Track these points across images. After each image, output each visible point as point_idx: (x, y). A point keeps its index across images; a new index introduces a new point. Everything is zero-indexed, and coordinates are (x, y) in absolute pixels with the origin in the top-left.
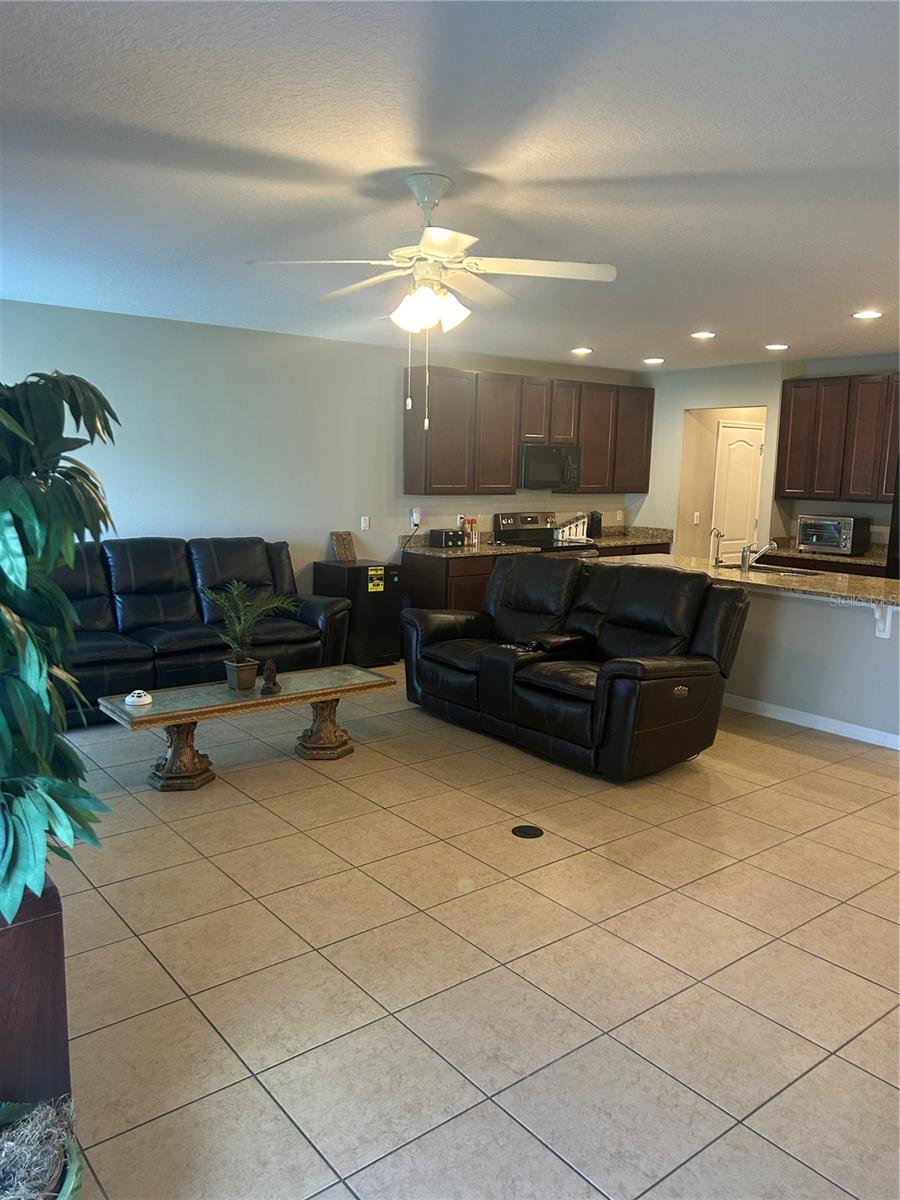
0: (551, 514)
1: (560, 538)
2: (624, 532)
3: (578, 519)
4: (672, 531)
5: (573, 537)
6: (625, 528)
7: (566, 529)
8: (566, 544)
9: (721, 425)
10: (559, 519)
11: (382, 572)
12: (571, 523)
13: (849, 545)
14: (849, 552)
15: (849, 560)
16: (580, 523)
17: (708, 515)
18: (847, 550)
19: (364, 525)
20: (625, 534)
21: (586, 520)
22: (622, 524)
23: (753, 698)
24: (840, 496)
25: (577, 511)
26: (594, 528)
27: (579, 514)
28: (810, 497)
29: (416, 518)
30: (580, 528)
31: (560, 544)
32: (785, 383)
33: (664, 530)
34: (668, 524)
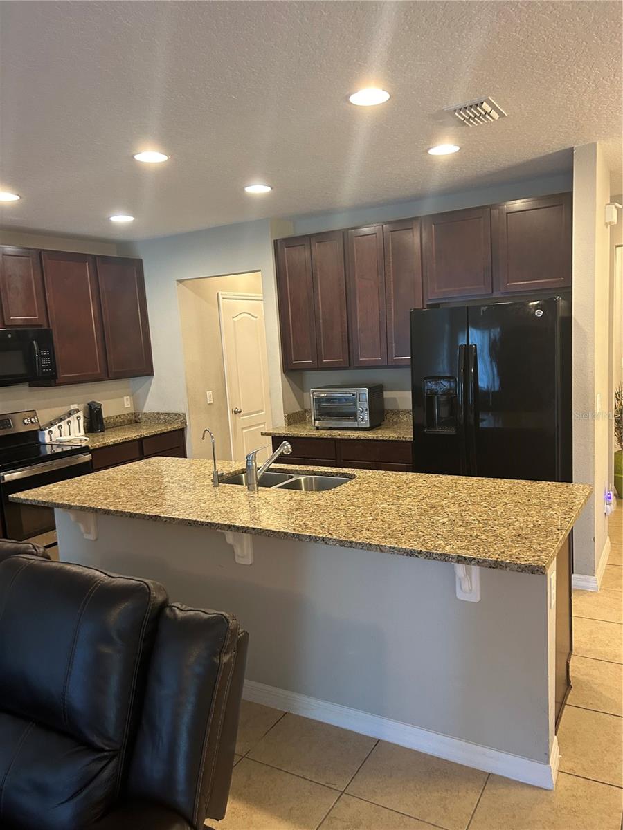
0: (33, 413)
1: (47, 440)
2: (134, 420)
3: (70, 414)
4: (184, 416)
5: (65, 438)
6: (136, 415)
7: (54, 429)
8: (58, 450)
9: (221, 298)
10: (44, 416)
12: (61, 420)
13: (367, 417)
14: (368, 426)
15: (369, 435)
16: (73, 418)
17: (222, 393)
18: (366, 423)
20: (136, 422)
21: (81, 414)
22: (133, 411)
24: (350, 363)
25: (69, 405)
26: (94, 422)
27: (73, 407)
28: (319, 367)
30: (74, 424)
31: (48, 450)
32: (275, 242)
33: (176, 414)
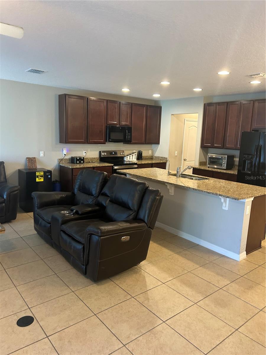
0: (123, 152)
1: (126, 160)
2: (151, 158)
3: (133, 153)
4: (167, 158)
5: (131, 160)
6: (152, 156)
7: (128, 157)
8: (128, 163)
9: (186, 120)
10: (126, 153)
11: (43, 174)
12: (130, 155)
13: (225, 166)
14: (225, 168)
15: (225, 171)
16: (134, 155)
17: (181, 152)
18: (225, 167)
19: (42, 154)
20: (152, 159)
21: (136, 154)
22: (151, 155)
23: (178, 229)
24: (223, 147)
25: (133, 151)
26: (140, 156)
27: (134, 151)
28: (213, 147)
29: (65, 152)
30: (134, 157)
31: (126, 163)
32: (205, 104)
33: (164, 158)
34: (166, 156)
